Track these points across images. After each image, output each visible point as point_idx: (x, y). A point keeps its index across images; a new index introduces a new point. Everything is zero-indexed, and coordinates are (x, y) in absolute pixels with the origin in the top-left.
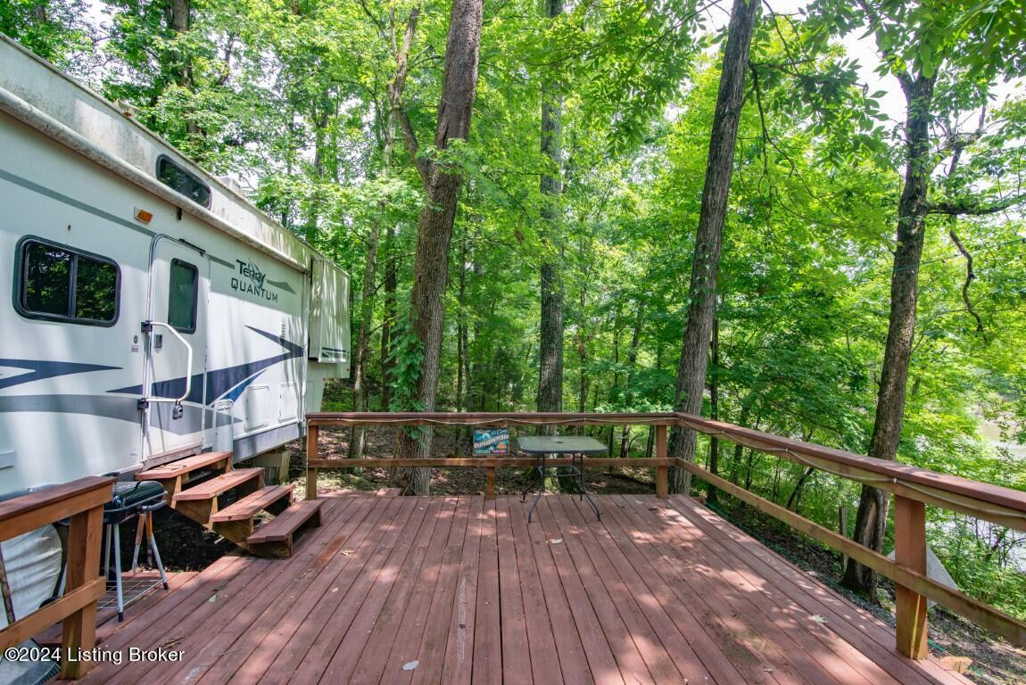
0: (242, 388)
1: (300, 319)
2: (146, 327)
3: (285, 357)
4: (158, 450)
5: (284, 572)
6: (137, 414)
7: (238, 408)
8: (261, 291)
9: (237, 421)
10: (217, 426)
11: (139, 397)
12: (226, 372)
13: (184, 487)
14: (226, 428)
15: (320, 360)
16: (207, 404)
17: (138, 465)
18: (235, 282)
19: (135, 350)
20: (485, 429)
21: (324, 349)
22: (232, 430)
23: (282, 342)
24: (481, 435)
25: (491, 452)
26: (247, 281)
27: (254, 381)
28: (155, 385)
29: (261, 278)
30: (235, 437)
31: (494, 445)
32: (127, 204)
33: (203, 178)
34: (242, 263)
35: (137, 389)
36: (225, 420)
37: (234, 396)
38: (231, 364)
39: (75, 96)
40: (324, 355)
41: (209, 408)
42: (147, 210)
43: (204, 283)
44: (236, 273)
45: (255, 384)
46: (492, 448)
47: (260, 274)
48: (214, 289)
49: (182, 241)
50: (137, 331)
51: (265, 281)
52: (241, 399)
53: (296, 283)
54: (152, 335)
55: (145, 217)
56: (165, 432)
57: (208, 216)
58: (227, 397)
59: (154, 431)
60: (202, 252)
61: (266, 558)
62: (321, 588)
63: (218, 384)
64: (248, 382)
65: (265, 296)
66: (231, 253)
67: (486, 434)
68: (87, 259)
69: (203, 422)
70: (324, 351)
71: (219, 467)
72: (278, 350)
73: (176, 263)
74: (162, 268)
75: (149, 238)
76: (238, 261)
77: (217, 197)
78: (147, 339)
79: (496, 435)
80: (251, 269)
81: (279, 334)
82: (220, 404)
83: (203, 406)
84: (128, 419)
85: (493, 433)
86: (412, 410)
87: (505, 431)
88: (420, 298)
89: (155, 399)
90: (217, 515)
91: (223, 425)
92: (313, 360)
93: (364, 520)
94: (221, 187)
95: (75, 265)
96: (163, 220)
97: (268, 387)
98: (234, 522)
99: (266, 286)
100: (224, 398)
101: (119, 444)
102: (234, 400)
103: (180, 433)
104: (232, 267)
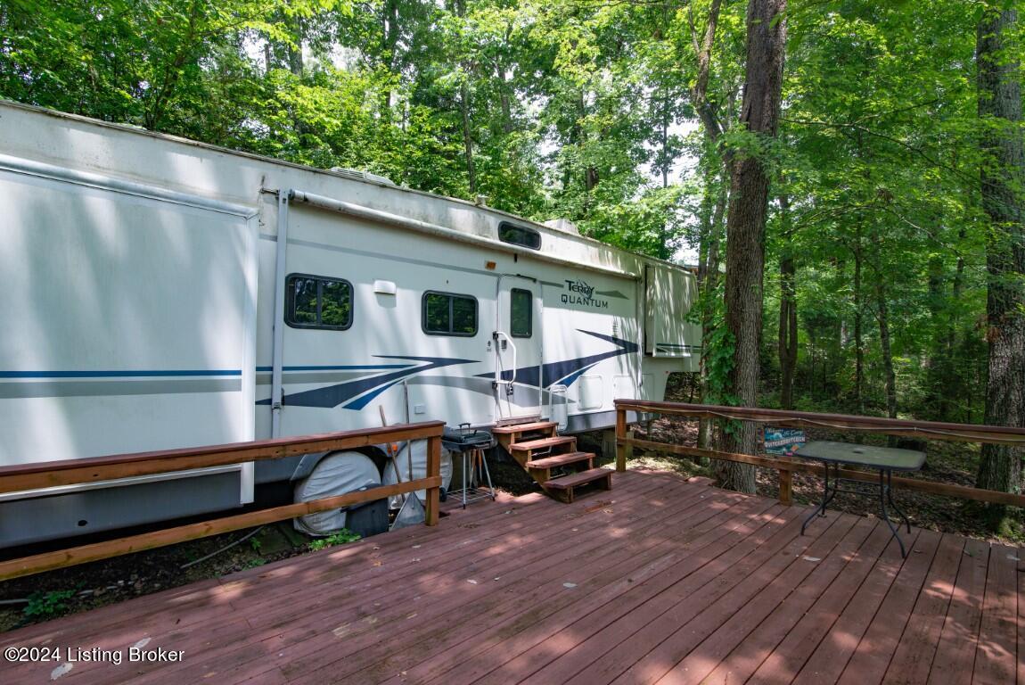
0: (574, 377)
1: (634, 320)
2: (495, 336)
3: (618, 353)
4: (506, 415)
5: (560, 510)
6: (492, 391)
7: (572, 391)
8: (590, 302)
9: (570, 401)
10: (553, 403)
11: (493, 380)
12: (559, 364)
13: (517, 441)
14: (561, 406)
15: (654, 354)
16: (544, 386)
17: (493, 423)
18: (564, 298)
19: (489, 350)
20: (777, 428)
21: (658, 344)
22: (566, 408)
23: (615, 340)
24: (772, 434)
25: (784, 454)
26: (576, 295)
27: (587, 372)
28: (503, 373)
29: (590, 291)
30: (570, 414)
31: (788, 447)
32: (479, 260)
33: (533, 228)
34: (570, 282)
35: (492, 375)
36: (560, 400)
37: (568, 383)
38: (563, 359)
39: (447, 206)
40: (658, 350)
41: (546, 390)
42: (491, 260)
43: (538, 302)
44: (566, 290)
45: (586, 374)
46: (784, 450)
47: (589, 288)
48: (545, 305)
49: (518, 275)
50: (490, 338)
51: (594, 293)
52: (574, 385)
53: (629, 290)
54: (500, 340)
55: (491, 265)
56: (511, 404)
57: (539, 255)
58: (561, 383)
59: (503, 403)
60: (535, 280)
61: (555, 499)
62: (569, 526)
63: (553, 373)
64: (581, 373)
65: (594, 304)
66: (560, 277)
67: (777, 434)
68: (459, 299)
69: (541, 399)
70: (659, 347)
71: (546, 432)
72: (612, 347)
73: (515, 292)
74: (506, 296)
75: (495, 278)
76: (567, 281)
77: (545, 237)
78: (497, 342)
79: (790, 436)
80: (579, 285)
81: (610, 333)
82: (555, 388)
83: (539, 389)
84: (487, 393)
85: (787, 433)
86: (727, 404)
87: (801, 432)
88: (733, 291)
89: (503, 382)
90: (531, 463)
91: (558, 403)
92: (648, 354)
93: (644, 494)
94: (549, 230)
95: (451, 303)
96: (504, 265)
97: (600, 377)
98: (538, 469)
99: (594, 296)
100: (558, 384)
101: (481, 409)
102: (568, 386)
103: (522, 405)
104: (562, 286)
